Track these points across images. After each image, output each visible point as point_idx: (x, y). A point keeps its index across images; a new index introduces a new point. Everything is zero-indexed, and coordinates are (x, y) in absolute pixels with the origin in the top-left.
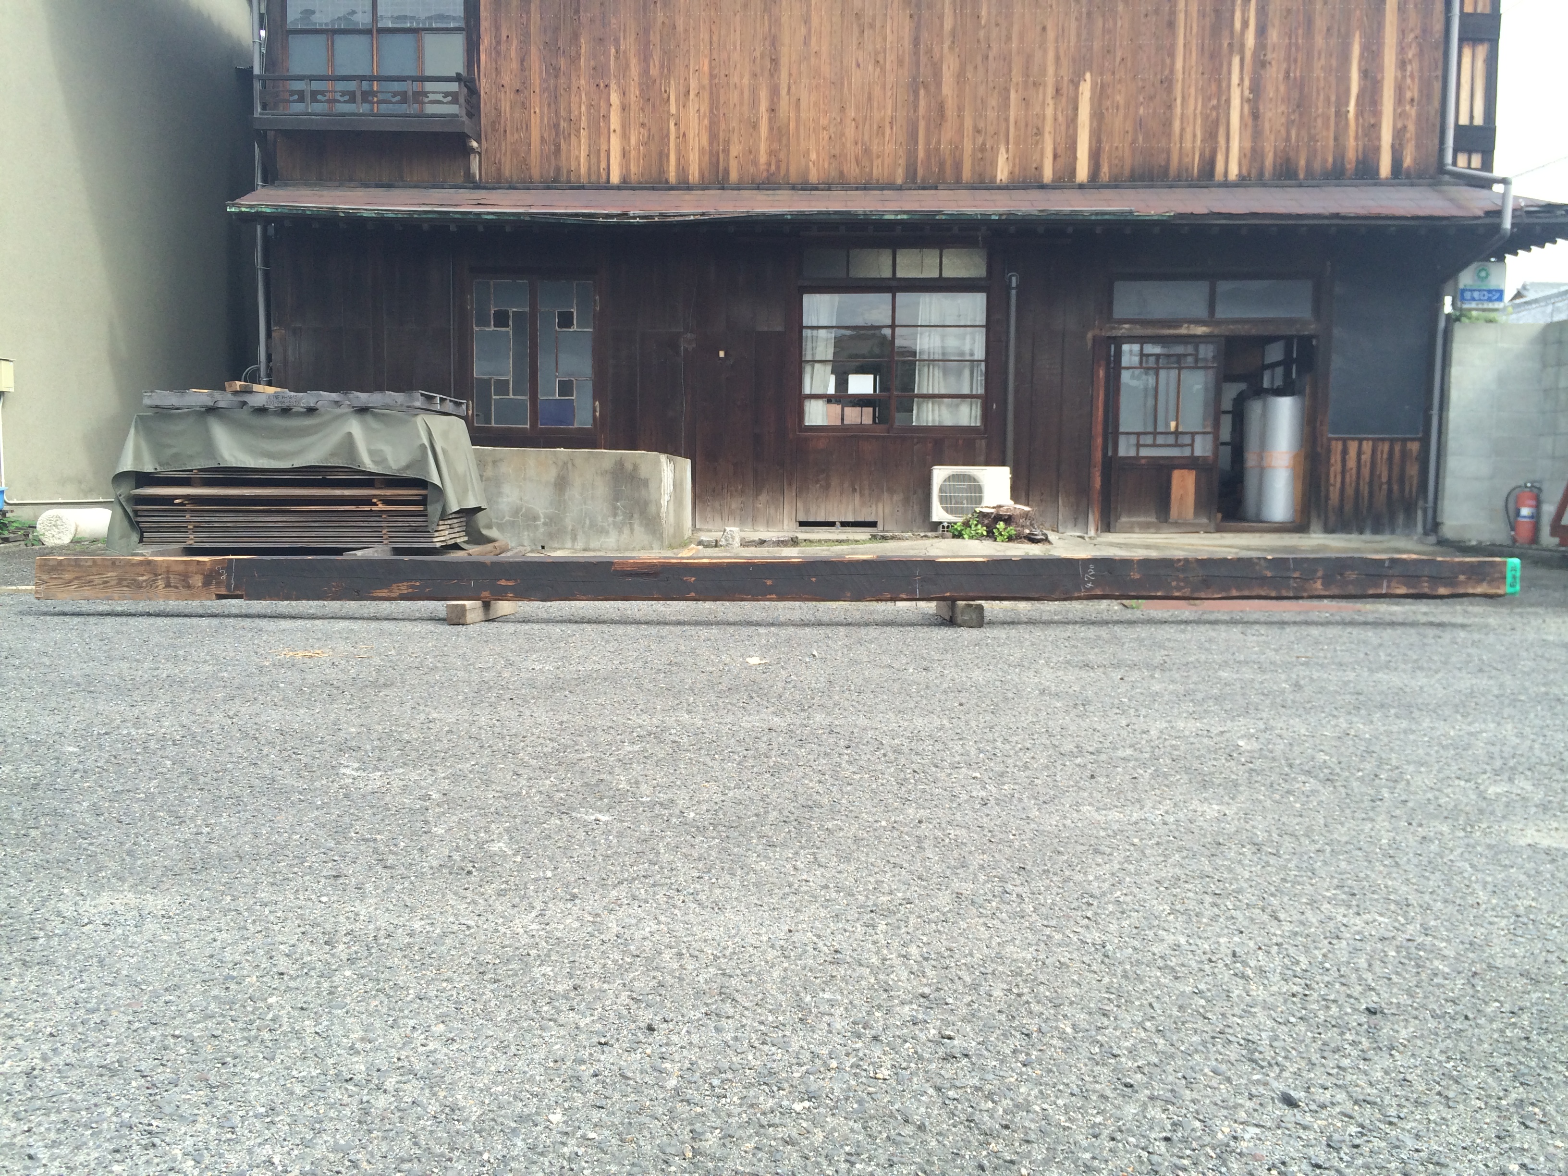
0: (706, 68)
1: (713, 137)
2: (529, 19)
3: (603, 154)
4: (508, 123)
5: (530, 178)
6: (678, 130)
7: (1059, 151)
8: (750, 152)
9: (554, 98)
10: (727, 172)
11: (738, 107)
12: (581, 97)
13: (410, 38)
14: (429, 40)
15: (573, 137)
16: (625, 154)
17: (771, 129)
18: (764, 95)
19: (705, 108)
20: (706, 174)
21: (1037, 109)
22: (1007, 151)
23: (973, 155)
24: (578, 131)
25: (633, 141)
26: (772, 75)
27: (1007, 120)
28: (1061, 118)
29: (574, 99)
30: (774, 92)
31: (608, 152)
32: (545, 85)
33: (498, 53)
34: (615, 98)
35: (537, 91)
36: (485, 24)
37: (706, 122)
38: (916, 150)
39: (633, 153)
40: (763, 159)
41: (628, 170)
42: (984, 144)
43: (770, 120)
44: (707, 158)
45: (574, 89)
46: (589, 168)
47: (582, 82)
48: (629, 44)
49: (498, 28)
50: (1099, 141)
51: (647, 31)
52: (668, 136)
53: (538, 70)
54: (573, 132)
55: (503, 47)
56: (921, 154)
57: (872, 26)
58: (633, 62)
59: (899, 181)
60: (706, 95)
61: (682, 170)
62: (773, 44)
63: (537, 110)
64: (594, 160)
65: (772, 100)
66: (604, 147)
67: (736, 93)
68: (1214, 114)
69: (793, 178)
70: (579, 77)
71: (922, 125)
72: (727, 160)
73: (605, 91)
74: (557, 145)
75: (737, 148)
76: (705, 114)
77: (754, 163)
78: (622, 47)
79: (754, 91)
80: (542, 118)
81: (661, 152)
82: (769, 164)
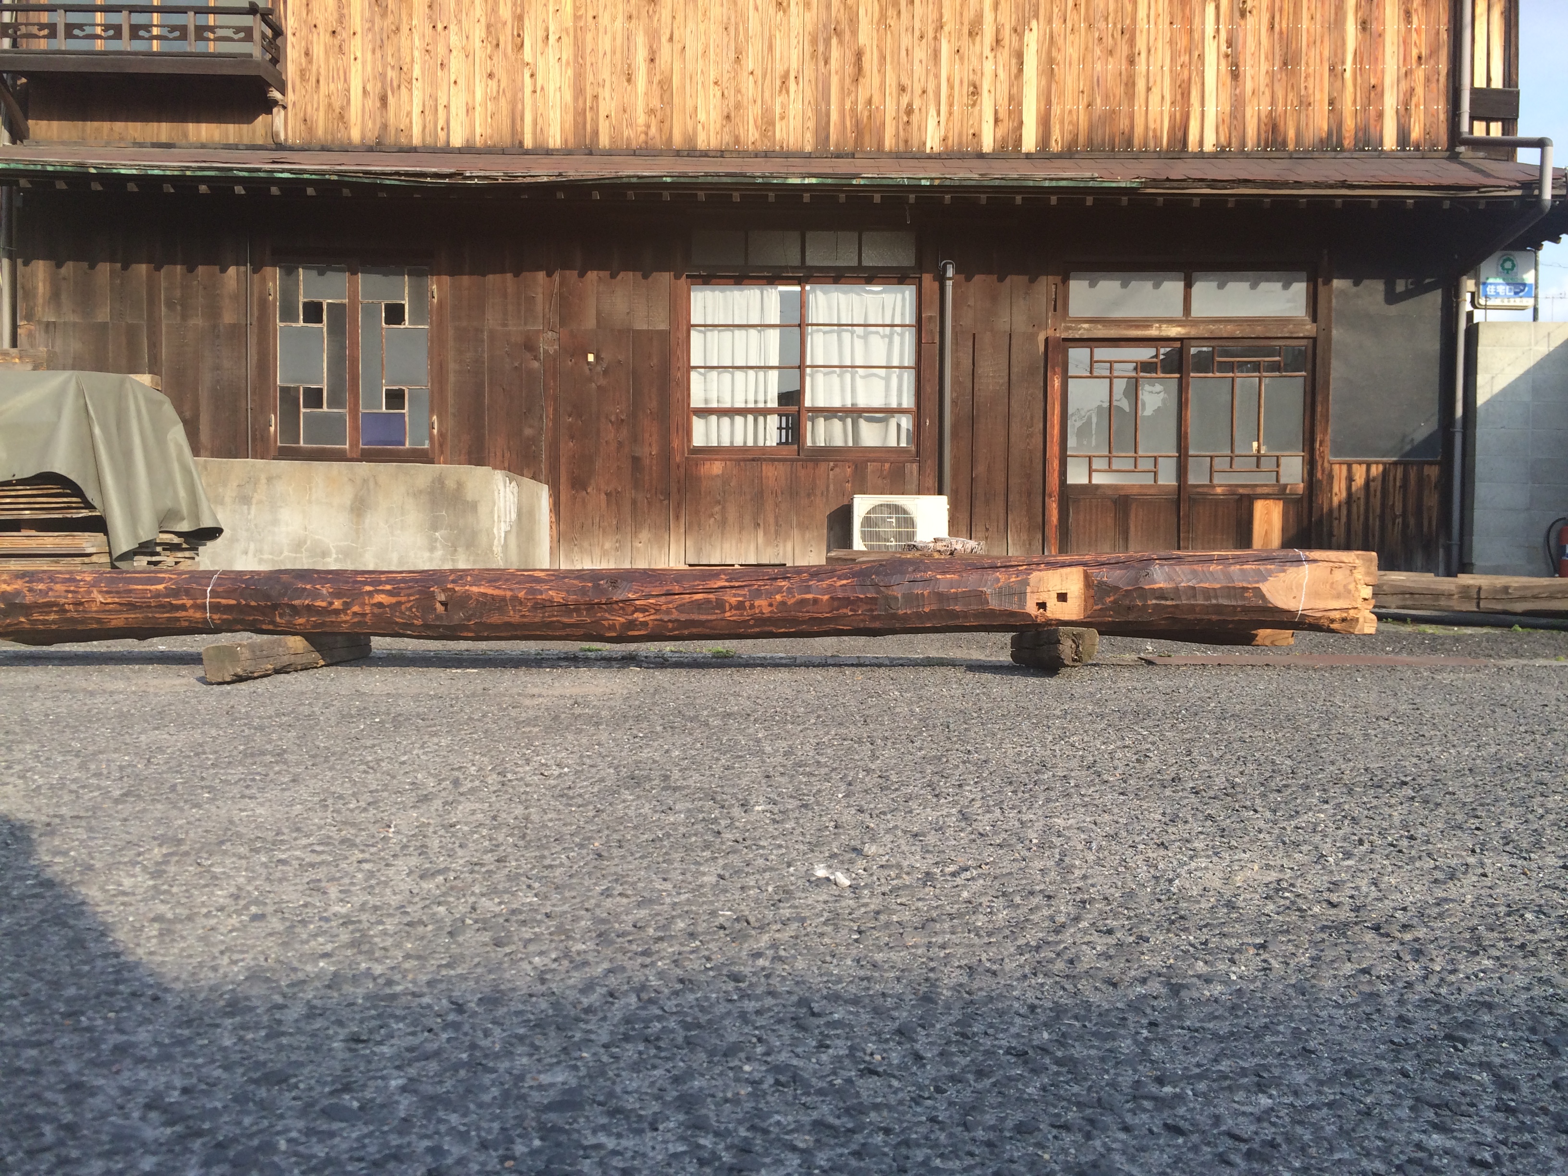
0: (569, 8)
1: (579, 91)
3: (441, 111)
4: (322, 71)
5: (349, 142)
6: (534, 83)
7: (1001, 115)
8: (625, 111)
9: (379, 42)
10: (596, 133)
11: (609, 56)
12: (413, 41)
15: (403, 90)
16: (470, 110)
17: (650, 81)
18: (641, 41)
19: (567, 54)
20: (571, 137)
21: (975, 62)
22: (939, 115)
23: (896, 118)
24: (410, 82)
25: (479, 95)
26: (650, 17)
27: (937, 76)
28: (1002, 75)
29: (404, 42)
30: (654, 38)
31: (448, 108)
32: (369, 26)
34: (456, 41)
35: (359, 30)
37: (570, 72)
38: (828, 111)
39: (479, 111)
40: (641, 119)
41: (473, 131)
42: (910, 105)
43: (650, 72)
44: (570, 118)
45: (405, 29)
46: (424, 128)
47: (415, 22)
50: (1049, 102)
52: (522, 90)
53: (359, 9)
54: (403, 84)
56: (834, 117)
59: (809, 148)
60: (569, 40)
61: (540, 133)
63: (359, 57)
64: (429, 117)
65: (651, 48)
66: (443, 101)
67: (607, 39)
68: (1186, 73)
69: (678, 140)
70: (411, 16)
71: (835, 80)
72: (596, 121)
73: (443, 33)
74: (384, 100)
75: (608, 105)
76: (568, 63)
77: (630, 125)
79: (628, 37)
80: (364, 66)
81: (514, 109)
82: (647, 126)
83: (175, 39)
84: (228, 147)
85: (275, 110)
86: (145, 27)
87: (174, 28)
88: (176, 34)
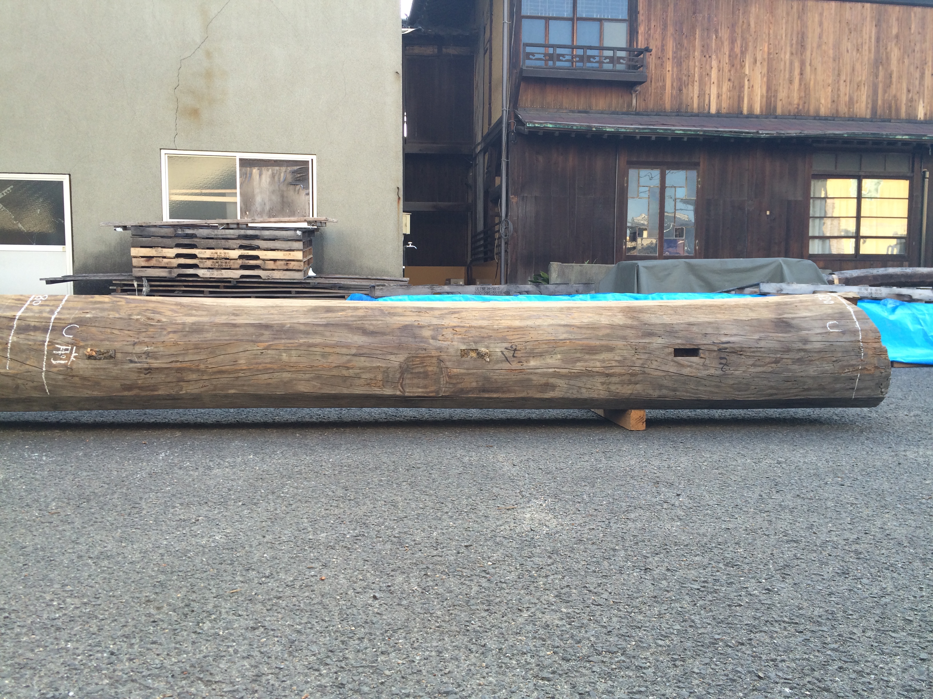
0: (766, 49)
1: (769, 89)
2: (667, 16)
3: (707, 97)
4: (653, 77)
5: (665, 109)
6: (749, 84)
8: (789, 98)
9: (679, 62)
10: (775, 108)
11: (783, 72)
12: (695, 63)
13: (597, 24)
14: (607, 26)
15: (690, 86)
16: (719, 96)
17: (800, 84)
18: (797, 65)
19: (765, 70)
20: (764, 109)
22: (923, 102)
23: (906, 104)
24: (693, 82)
25: (725, 89)
26: (801, 54)
27: (924, 85)
29: (691, 63)
30: (802, 64)
31: (709, 95)
32: (675, 55)
33: (649, 35)
34: (714, 63)
35: (671, 57)
36: (641, 17)
37: (765, 79)
38: (877, 100)
39: (724, 96)
40: (796, 102)
41: (721, 106)
42: (912, 98)
43: (801, 80)
44: (765, 100)
45: (691, 57)
46: (699, 105)
47: (696, 54)
48: (724, 34)
49: (649, 21)
51: (733, 26)
52: (743, 86)
53: (671, 46)
54: (690, 83)
55: (652, 31)
56: (880, 102)
57: (855, 30)
58: (726, 43)
59: (868, 116)
60: (765, 64)
61: (751, 107)
62: (803, 38)
63: (670, 69)
64: (701, 100)
65: (801, 69)
66: (707, 92)
67: (782, 63)
69: (812, 112)
70: (694, 51)
71: (881, 86)
72: (775, 101)
73: (709, 60)
74: (680, 90)
75: (782, 94)
76: (764, 75)
77: (790, 104)
78: (720, 35)
79: (791, 63)
80: (672, 74)
81: (739, 97)
82: (798, 105)
83: (607, 63)
84: (613, 113)
85: (634, 95)
86: (594, 57)
87: (606, 58)
88: (608, 60)
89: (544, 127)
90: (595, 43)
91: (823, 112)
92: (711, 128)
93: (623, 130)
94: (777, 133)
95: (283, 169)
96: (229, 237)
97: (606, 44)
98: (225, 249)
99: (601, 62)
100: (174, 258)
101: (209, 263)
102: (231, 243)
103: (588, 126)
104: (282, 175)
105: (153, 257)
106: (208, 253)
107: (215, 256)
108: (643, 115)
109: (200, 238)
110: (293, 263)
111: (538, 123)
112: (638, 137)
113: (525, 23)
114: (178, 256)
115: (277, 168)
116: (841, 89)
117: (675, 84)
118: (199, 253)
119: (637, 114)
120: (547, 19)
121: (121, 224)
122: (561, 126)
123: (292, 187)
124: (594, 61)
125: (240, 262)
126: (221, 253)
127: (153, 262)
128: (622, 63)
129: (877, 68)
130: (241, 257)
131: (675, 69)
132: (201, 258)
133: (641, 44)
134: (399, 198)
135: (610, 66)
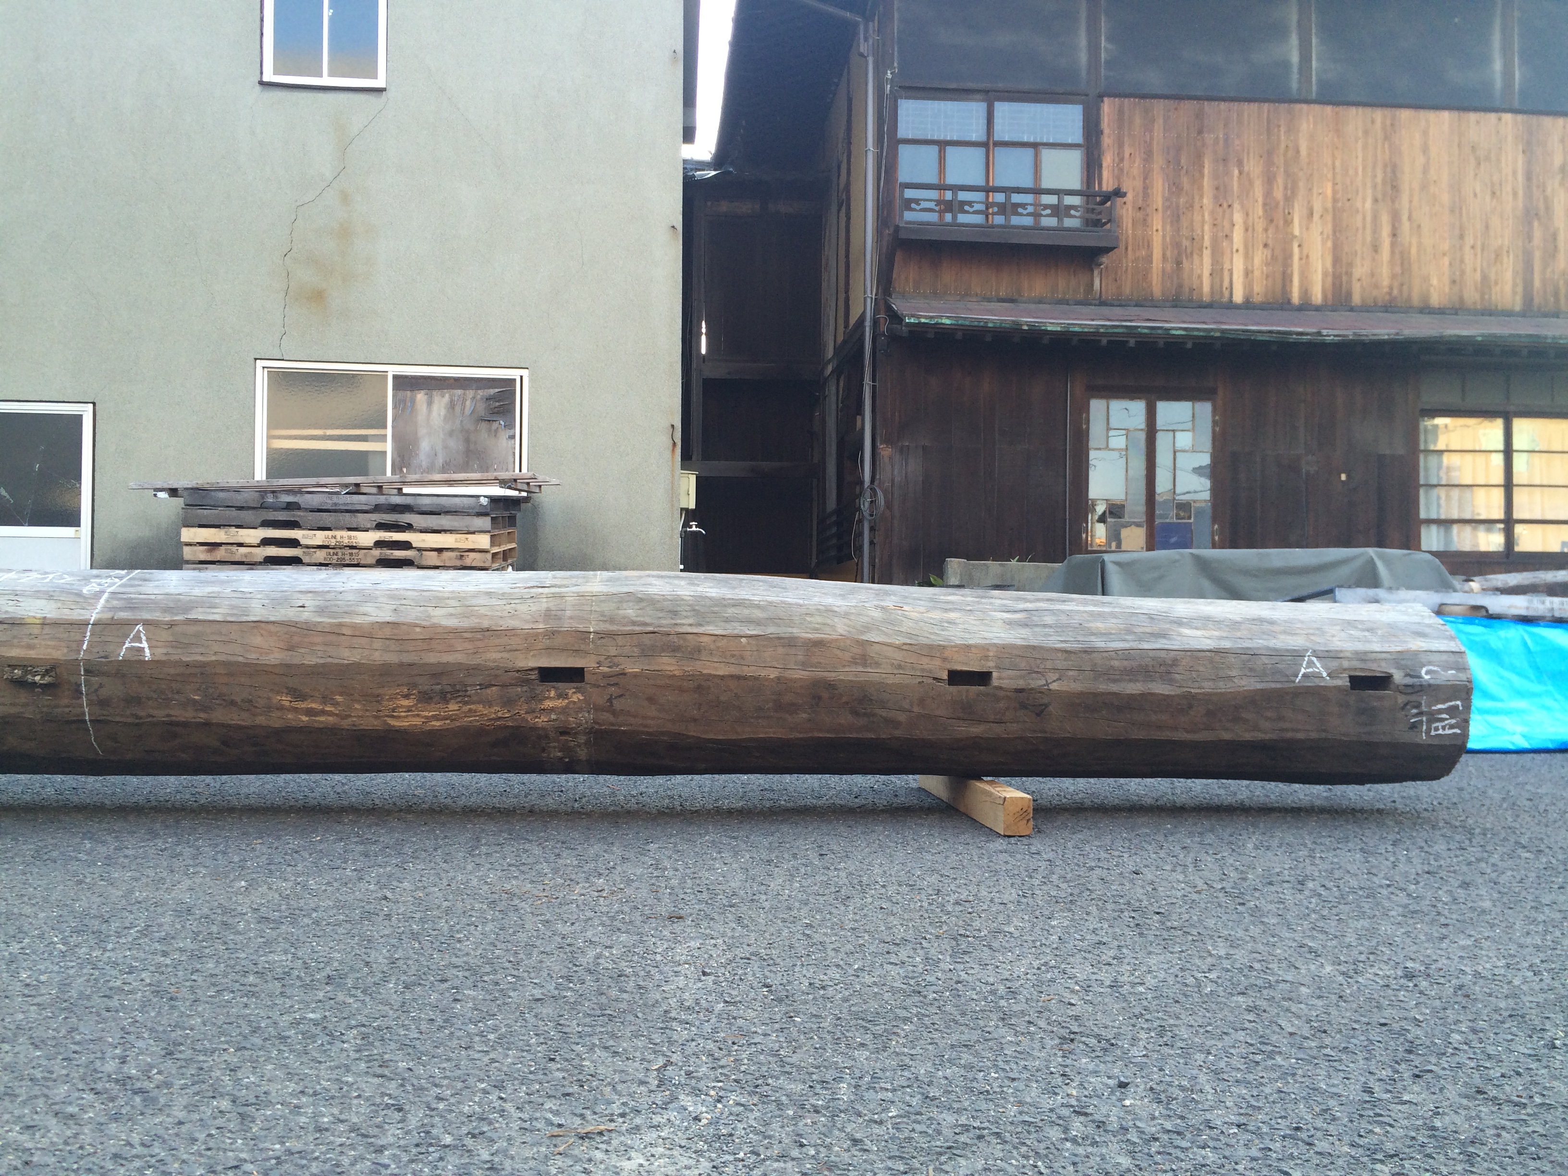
0: (1329, 192)
1: (1336, 260)
2: (1152, 138)
3: (1226, 274)
4: (1130, 239)
5: (1152, 295)
6: (1301, 252)
8: (1373, 276)
9: (1175, 217)
10: (1349, 294)
11: (1360, 231)
12: (1203, 216)
13: (1030, 152)
14: (1047, 155)
15: (1195, 256)
16: (1248, 273)
17: (1393, 253)
18: (1385, 219)
19: (1329, 228)
20: (1330, 296)
24: (1201, 250)
25: (1257, 261)
26: (1393, 201)
29: (1197, 218)
30: (1395, 217)
31: (1231, 272)
32: (1167, 204)
33: (1121, 170)
34: (1238, 217)
35: (1160, 207)
36: (1107, 140)
37: (1329, 244)
38: (1532, 279)
39: (1257, 273)
40: (1386, 282)
41: (1251, 290)
43: (1393, 245)
44: (1329, 280)
45: (1197, 206)
46: (1212, 289)
47: (1205, 201)
48: (1254, 167)
49: (1121, 145)
51: (1270, 153)
52: (1291, 256)
53: (1160, 189)
54: (1196, 251)
55: (1126, 163)
56: (1537, 283)
57: (1488, 158)
58: (1258, 183)
59: (1518, 308)
60: (1329, 218)
61: (1305, 292)
62: (1394, 172)
63: (1160, 228)
64: (1216, 279)
65: (1393, 226)
66: (1227, 266)
67: (1359, 217)
69: (1416, 301)
70: (1202, 197)
71: (1537, 254)
72: (1349, 282)
73: (1228, 211)
74: (1179, 263)
75: (1360, 270)
76: (1328, 237)
77: (1376, 286)
78: (1246, 169)
79: (1375, 217)
80: (1164, 237)
81: (1284, 273)
82: (1391, 288)
83: (1047, 216)
84: (1060, 302)
85: (1096, 272)
86: (1023, 206)
87: (1046, 207)
88: (1048, 211)
89: (937, 324)
90: (1027, 182)
91: (1435, 300)
92: (1234, 325)
93: (1077, 329)
94: (1355, 334)
95: (470, 393)
96: (358, 507)
97: (1045, 184)
98: (350, 529)
99: (1036, 215)
100: (259, 546)
101: (320, 556)
102: (362, 519)
103: (1013, 321)
104: (468, 403)
105: (220, 544)
106: (319, 537)
107: (333, 543)
108: (1113, 306)
109: (306, 510)
110: (472, 555)
111: (926, 317)
112: (1104, 341)
113: (905, 152)
114: (266, 542)
115: (459, 392)
116: (1467, 261)
117: (1168, 253)
118: (304, 537)
119: (1103, 303)
120: (943, 145)
121: (166, 486)
122: (967, 323)
123: (483, 426)
124: (1025, 212)
125: (377, 553)
126: (343, 536)
127: (221, 554)
128: (1075, 217)
129: (1530, 224)
130: (379, 544)
131: (1168, 227)
132: (308, 547)
133: (1108, 183)
134: (674, 444)
135: (1052, 222)
